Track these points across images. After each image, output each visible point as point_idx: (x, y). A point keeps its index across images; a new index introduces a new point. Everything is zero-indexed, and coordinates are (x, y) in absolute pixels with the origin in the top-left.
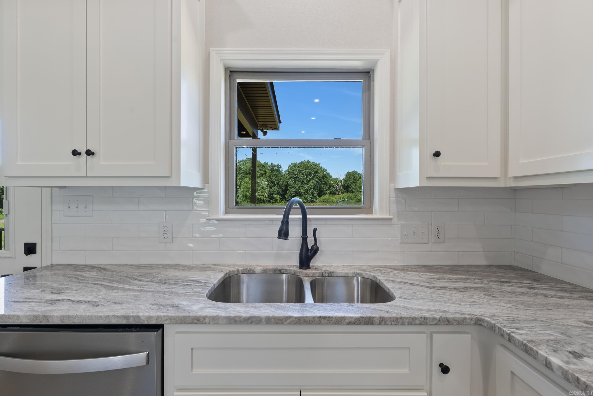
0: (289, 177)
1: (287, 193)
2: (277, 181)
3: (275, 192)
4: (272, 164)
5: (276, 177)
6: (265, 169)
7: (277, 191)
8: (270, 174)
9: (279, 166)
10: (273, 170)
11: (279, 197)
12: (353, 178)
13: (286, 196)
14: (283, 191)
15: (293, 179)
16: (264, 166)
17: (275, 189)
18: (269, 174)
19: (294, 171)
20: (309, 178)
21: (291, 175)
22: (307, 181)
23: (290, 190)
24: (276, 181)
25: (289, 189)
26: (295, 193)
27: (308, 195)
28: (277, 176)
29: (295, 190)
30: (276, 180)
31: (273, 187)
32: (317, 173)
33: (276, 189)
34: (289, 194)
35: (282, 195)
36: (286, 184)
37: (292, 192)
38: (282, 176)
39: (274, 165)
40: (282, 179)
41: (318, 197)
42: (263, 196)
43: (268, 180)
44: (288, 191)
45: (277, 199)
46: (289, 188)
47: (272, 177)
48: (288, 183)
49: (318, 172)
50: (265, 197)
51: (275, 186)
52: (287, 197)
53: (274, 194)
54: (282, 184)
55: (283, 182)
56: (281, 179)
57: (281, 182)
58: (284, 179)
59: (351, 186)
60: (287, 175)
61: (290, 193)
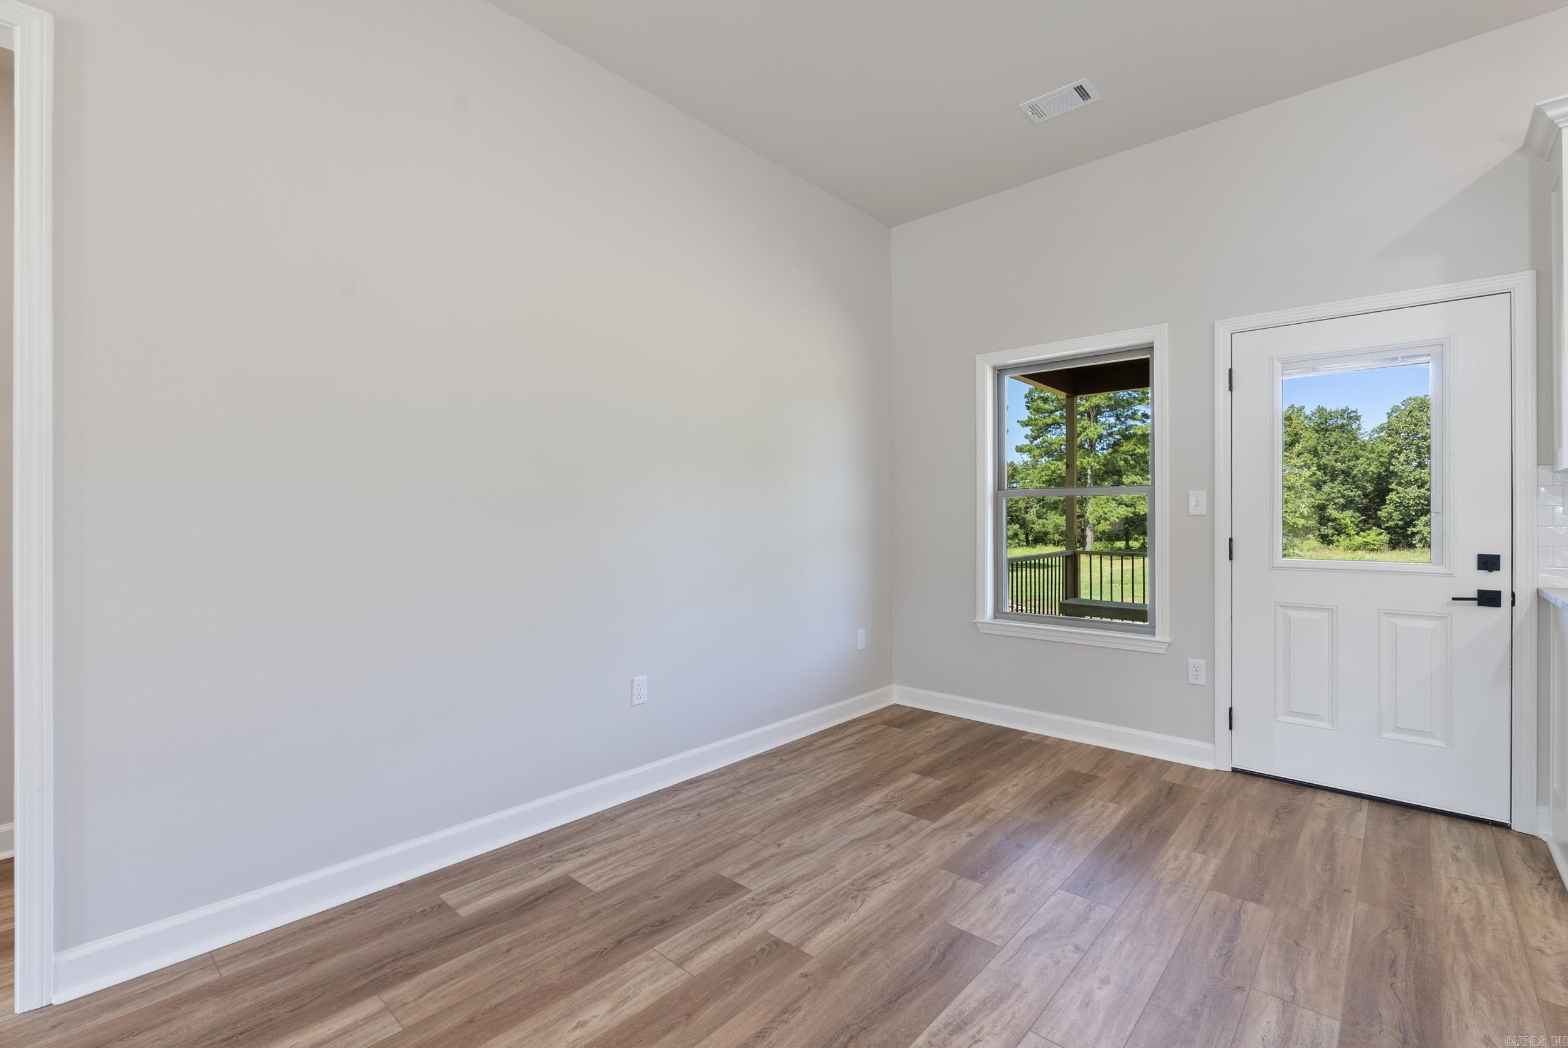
0: (1392, 447)
1: (1388, 502)
2: (1344, 463)
3: (1336, 501)
4: (1321, 410)
5: (1336, 453)
6: (1295, 428)
7: (1343, 496)
8: (1312, 443)
9: (1349, 413)
10: (1327, 430)
11: (1352, 517)
13: (1379, 512)
14: (1366, 496)
15: (1413, 455)
16: (1291, 419)
17: (1335, 491)
18: (1310, 442)
19: (1416, 425)
21: (1400, 442)
23: (1398, 493)
24: (1339, 464)
25: (1392, 490)
26: (1422, 501)
28: (1340, 448)
29: (1423, 490)
30: (1336, 461)
31: (1325, 482)
33: (1339, 491)
34: (1396, 507)
35: (1363, 511)
36: (1380, 473)
37: (1409, 500)
38: (1363, 447)
39: (1330, 413)
40: (1362, 456)
42: (1292, 512)
43: (1308, 462)
44: (1392, 496)
45: (1345, 524)
46: (1393, 486)
47: (1324, 451)
48: (1387, 470)
50: (1302, 516)
51: (1336, 480)
52: (1384, 517)
53: (1330, 506)
54: (1365, 473)
55: (1369, 465)
56: (1358, 458)
57: (1360, 466)
58: (1373, 456)
60: (1387, 441)
61: (1401, 503)
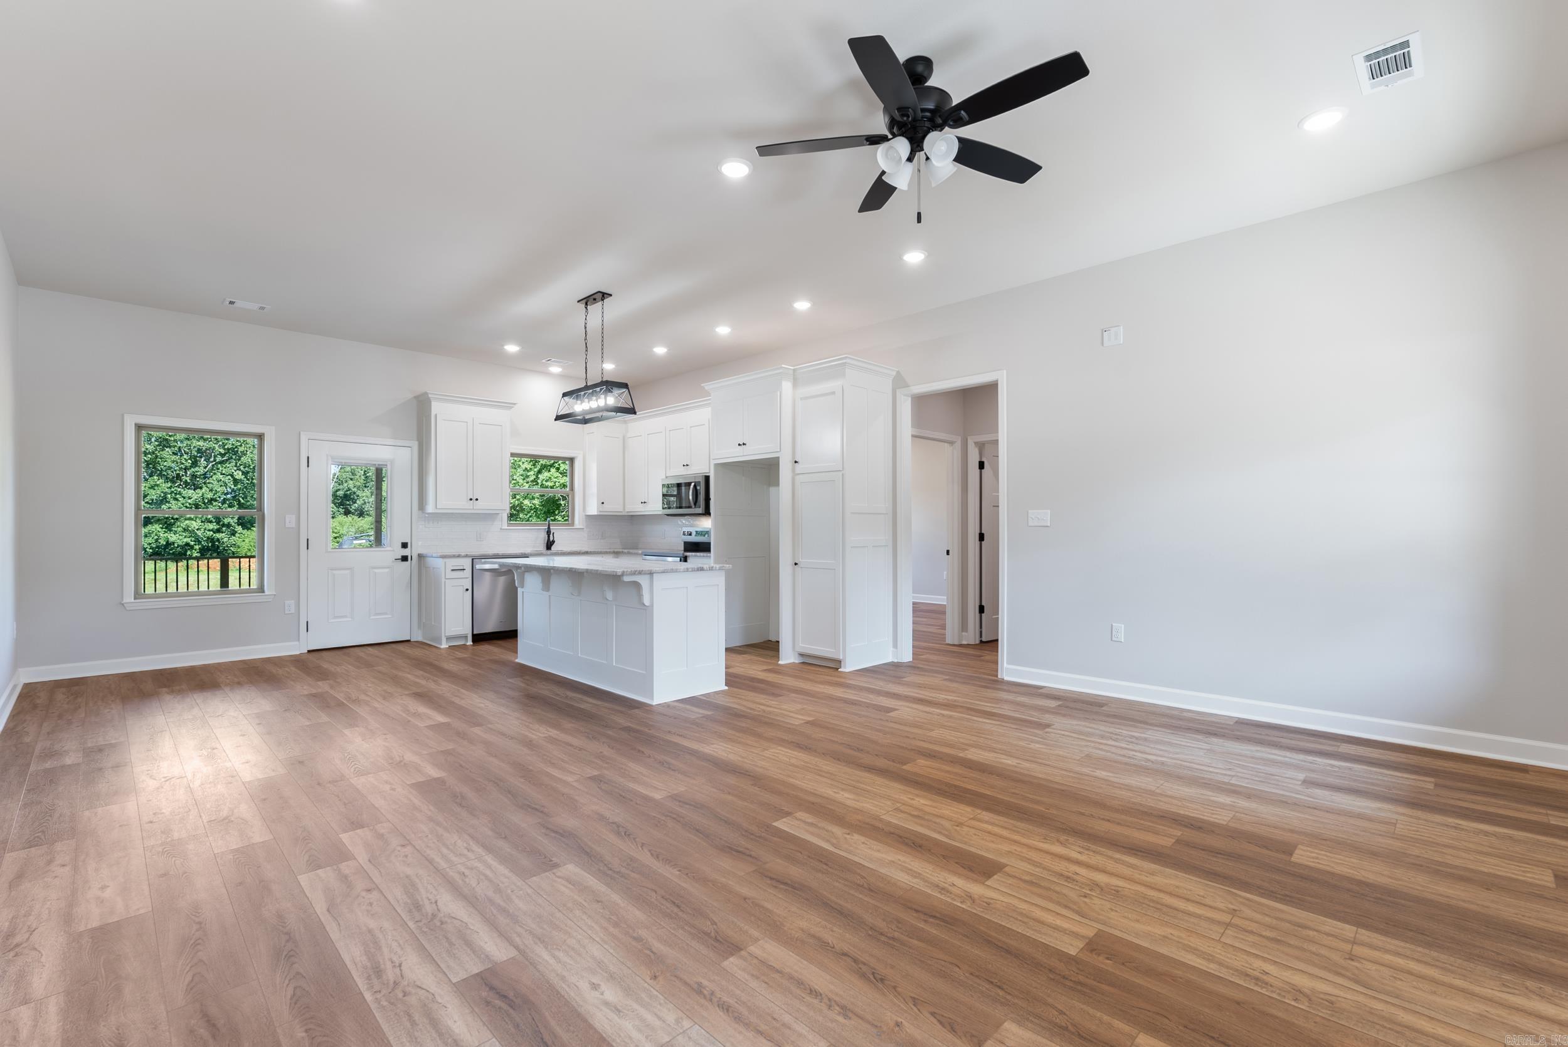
12: (365, 474)
20: (205, 468)
22: (194, 476)
27: (202, 522)
32: (236, 453)
41: (239, 529)
49: (241, 449)
59: (358, 496)
